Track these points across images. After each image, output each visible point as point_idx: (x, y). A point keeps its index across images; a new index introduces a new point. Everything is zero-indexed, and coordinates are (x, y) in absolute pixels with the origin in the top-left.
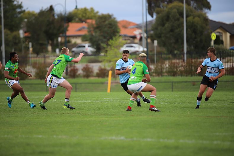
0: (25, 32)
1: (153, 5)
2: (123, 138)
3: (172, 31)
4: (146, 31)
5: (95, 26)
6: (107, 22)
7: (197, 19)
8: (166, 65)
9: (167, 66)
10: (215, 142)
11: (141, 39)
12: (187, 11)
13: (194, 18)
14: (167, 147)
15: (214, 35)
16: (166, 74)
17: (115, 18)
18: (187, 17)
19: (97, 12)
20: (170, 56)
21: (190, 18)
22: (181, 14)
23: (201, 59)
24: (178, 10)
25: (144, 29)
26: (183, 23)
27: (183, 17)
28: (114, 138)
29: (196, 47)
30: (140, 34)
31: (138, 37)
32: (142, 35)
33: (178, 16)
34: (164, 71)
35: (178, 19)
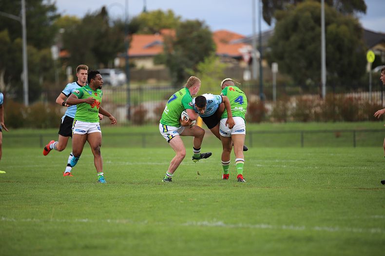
0: (61, 50)
1: (271, 5)
2: (220, 223)
3: (302, 47)
4: (260, 49)
5: (175, 39)
6: (195, 34)
7: (343, 28)
8: (291, 103)
9: (294, 105)
10: (373, 231)
11: (251, 61)
12: (327, 15)
13: (338, 26)
14: (292, 238)
15: (371, 55)
16: (292, 119)
17: (207, 27)
18: (327, 24)
19: (179, 18)
20: (299, 89)
21: (332, 27)
22: (318, 20)
23: (349, 93)
24: (312, 13)
25: (255, 44)
26: (320, 35)
27: (320, 25)
28: (205, 223)
29: (342, 74)
30: (250, 53)
31: (247, 58)
32: (253, 55)
33: (312, 23)
34: (289, 113)
35: (313, 29)
